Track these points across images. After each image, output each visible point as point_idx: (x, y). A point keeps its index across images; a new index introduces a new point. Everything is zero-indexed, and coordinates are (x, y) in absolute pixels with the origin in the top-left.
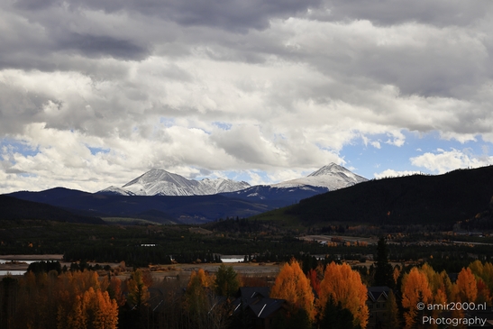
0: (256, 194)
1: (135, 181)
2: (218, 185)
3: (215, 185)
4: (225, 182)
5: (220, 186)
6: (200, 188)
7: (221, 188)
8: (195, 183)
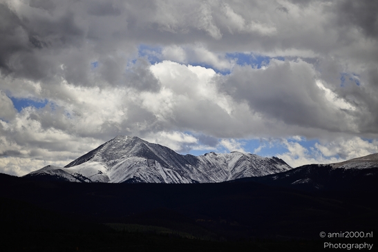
0: (307, 180)
1: (88, 156)
2: (231, 164)
3: (226, 164)
4: (244, 158)
5: (237, 165)
6: (200, 168)
7: (238, 170)
8: (193, 160)
